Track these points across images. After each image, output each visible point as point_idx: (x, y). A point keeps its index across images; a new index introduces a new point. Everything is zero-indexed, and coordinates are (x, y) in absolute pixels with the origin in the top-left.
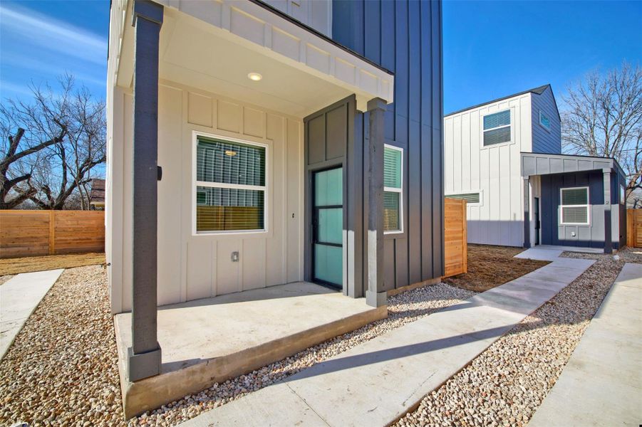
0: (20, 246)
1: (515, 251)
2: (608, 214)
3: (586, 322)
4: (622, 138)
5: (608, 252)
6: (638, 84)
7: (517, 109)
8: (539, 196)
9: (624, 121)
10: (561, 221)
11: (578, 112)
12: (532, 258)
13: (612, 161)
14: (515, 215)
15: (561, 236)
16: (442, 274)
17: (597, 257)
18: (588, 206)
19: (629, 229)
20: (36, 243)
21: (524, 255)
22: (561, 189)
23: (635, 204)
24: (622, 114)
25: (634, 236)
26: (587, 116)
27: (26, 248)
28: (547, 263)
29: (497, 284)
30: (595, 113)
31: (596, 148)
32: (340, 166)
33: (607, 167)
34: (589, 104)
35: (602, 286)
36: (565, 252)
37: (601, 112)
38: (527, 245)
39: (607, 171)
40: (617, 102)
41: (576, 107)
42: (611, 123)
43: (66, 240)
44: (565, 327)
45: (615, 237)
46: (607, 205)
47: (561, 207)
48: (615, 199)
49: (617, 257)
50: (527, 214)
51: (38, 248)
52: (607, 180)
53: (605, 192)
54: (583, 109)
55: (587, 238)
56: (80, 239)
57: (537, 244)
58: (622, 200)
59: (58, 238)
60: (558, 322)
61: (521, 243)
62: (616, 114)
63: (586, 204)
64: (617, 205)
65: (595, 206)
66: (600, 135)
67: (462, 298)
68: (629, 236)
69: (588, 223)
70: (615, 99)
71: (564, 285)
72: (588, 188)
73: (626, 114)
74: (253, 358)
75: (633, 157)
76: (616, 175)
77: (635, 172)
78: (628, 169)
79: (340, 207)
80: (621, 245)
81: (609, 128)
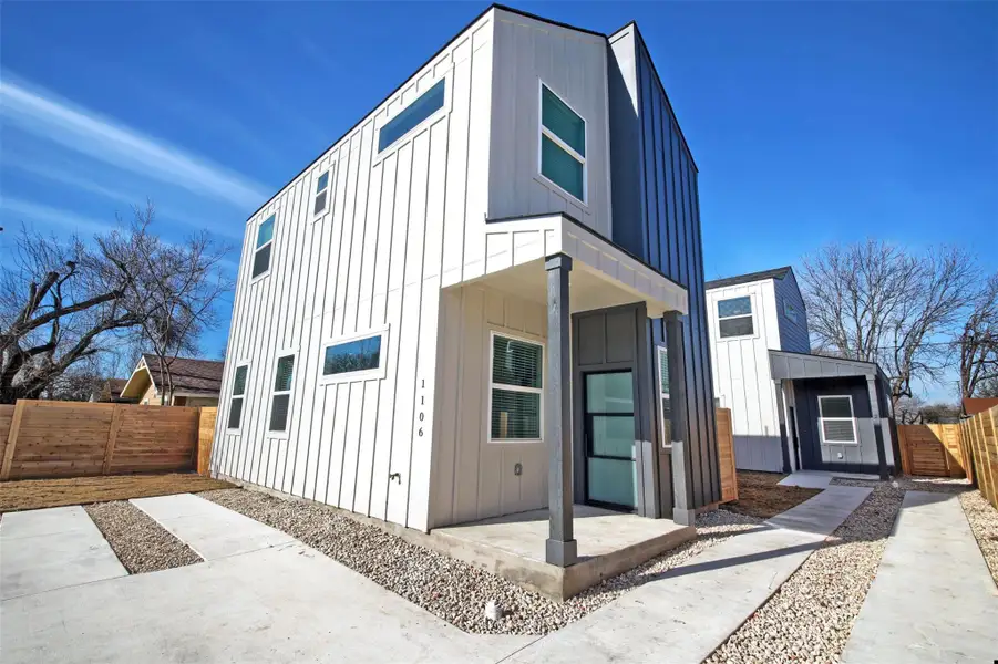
0: (60, 460)
1: (774, 477)
2: (878, 429)
3: (884, 539)
4: (877, 329)
5: (884, 478)
6: (887, 263)
7: (759, 297)
8: (794, 405)
9: (876, 306)
10: (823, 439)
11: (818, 292)
12: (801, 485)
13: (874, 367)
14: (766, 428)
15: (826, 458)
16: (720, 498)
17: (874, 484)
18: (853, 419)
19: (903, 452)
20: (85, 455)
21: (787, 481)
22: (819, 398)
23: (904, 417)
24: (873, 298)
25: (910, 460)
26: (831, 298)
27: (68, 464)
28: (821, 490)
29: (781, 510)
30: (840, 295)
31: (846, 340)
32: (630, 370)
33: (870, 372)
34: (832, 284)
35: (888, 511)
36: (835, 479)
37: (848, 295)
38: (787, 470)
39: (870, 378)
40: (865, 282)
41: (815, 284)
42: (860, 311)
43: (132, 452)
44: (867, 543)
45: (890, 460)
46: (875, 419)
47: (822, 420)
48: (883, 413)
49: (895, 484)
50: (783, 428)
51: (87, 464)
52: (872, 388)
53: (872, 403)
54: (825, 289)
55: (858, 460)
56: (150, 451)
57: (798, 468)
58: (891, 414)
59: (120, 448)
60: (858, 540)
61: (780, 466)
62: (865, 298)
63: (850, 416)
64: (887, 419)
65: (861, 419)
66: (849, 326)
67: (753, 523)
68: (904, 458)
69: (856, 442)
70: (862, 278)
71: (849, 513)
72: (850, 397)
73: (877, 299)
74: (623, 560)
75: (893, 353)
76: (880, 381)
77: (897, 374)
78: (889, 369)
79: (631, 415)
80: (896, 471)
81: (859, 315)
